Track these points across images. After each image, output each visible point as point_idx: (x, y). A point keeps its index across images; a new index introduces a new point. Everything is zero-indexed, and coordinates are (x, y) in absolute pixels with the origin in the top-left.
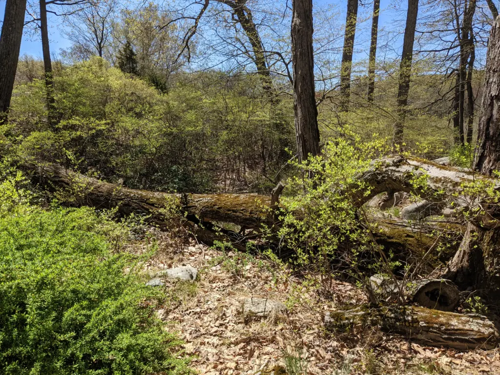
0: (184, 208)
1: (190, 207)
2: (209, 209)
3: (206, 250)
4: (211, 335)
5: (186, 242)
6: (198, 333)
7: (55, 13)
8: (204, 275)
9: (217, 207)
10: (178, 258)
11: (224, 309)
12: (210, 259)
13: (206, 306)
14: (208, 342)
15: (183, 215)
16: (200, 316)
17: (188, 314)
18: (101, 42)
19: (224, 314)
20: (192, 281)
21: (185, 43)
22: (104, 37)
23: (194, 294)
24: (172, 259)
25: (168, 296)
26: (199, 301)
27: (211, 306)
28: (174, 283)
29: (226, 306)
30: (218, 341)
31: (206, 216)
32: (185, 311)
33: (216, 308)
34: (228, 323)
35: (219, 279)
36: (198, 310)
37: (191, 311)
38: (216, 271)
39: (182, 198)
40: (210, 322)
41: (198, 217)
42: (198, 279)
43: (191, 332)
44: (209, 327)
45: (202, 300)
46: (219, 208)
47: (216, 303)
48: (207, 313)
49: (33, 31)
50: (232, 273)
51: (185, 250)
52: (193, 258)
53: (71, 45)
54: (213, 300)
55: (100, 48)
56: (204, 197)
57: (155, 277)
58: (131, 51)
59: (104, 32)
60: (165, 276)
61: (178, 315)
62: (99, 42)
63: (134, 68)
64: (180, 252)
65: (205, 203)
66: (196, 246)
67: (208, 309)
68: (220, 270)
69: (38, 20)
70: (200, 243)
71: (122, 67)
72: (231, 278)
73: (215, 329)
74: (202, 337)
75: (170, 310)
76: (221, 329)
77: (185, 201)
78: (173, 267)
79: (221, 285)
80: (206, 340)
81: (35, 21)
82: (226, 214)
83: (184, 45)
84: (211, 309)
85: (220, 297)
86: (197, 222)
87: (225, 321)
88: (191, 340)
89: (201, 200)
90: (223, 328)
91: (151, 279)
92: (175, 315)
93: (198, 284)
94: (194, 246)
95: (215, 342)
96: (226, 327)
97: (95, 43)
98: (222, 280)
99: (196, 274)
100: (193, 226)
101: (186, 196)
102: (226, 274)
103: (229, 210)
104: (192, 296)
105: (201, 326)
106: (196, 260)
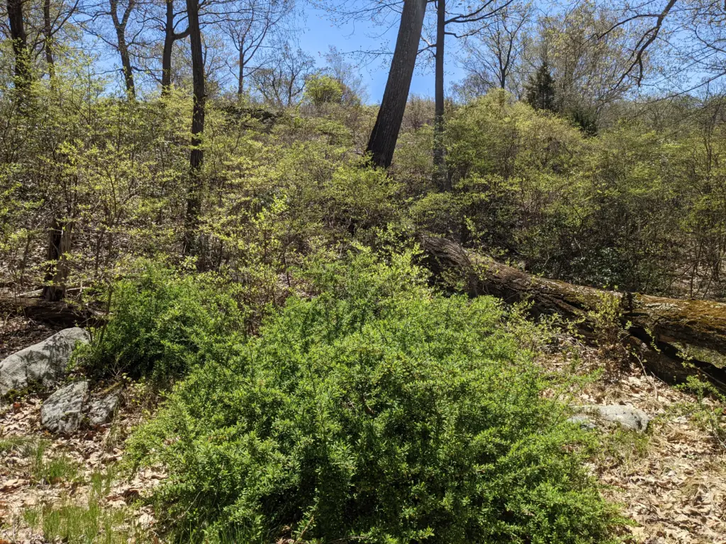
0: (626, 315)
1: (637, 315)
2: (671, 323)
3: (659, 388)
4: (676, 524)
5: (625, 369)
6: (652, 515)
7: (455, 35)
8: (659, 427)
9: (687, 320)
10: (613, 391)
11: (700, 490)
12: (668, 403)
13: (665, 477)
14: (671, 535)
15: (624, 325)
16: (655, 489)
17: (634, 482)
18: (506, 68)
19: (700, 498)
20: (640, 432)
21: (636, 55)
22: (511, 60)
23: (644, 453)
24: (602, 390)
25: (602, 447)
26: (651, 466)
27: (675, 480)
28: (610, 428)
29: (703, 486)
30: (689, 537)
31: (664, 333)
32: (629, 475)
33: (683, 485)
34: (707, 514)
35: (686, 439)
36: (652, 479)
37: (640, 478)
38: (679, 424)
39: (623, 299)
40: (673, 503)
41: (650, 333)
42: (649, 430)
43: (641, 510)
44: (672, 511)
45: (658, 465)
46: (691, 323)
47: (684, 477)
48: (668, 489)
49: (426, 61)
50: (711, 434)
51: (623, 381)
52: (637, 395)
53: (465, 77)
54: (678, 470)
55: (504, 76)
56: (662, 301)
57: (580, 412)
58: (548, 76)
59: (511, 53)
60: (595, 414)
61: (617, 479)
62: (503, 68)
63: (548, 102)
64: (617, 383)
65: (664, 311)
66: (642, 377)
67: (669, 482)
68: (686, 424)
69: (432, 46)
70: (649, 374)
71: (531, 100)
72: (708, 441)
73: (684, 518)
74: (660, 524)
75: (605, 469)
76: (695, 520)
77: (628, 305)
78: (604, 402)
79: (690, 449)
80: (668, 532)
81: (430, 48)
82: (703, 333)
83: (635, 59)
84: (674, 484)
85: (691, 468)
86: (647, 339)
87: (702, 510)
88: (642, 523)
89: (656, 306)
90: (697, 520)
91: (575, 414)
92: (613, 477)
93: (650, 439)
94: (638, 377)
95: (684, 537)
96: (704, 520)
97: (498, 70)
98: (692, 441)
99: (646, 422)
100: (639, 346)
101: (630, 297)
102: (699, 433)
103: (711, 329)
104: (641, 456)
105: (657, 506)
106: (642, 400)
